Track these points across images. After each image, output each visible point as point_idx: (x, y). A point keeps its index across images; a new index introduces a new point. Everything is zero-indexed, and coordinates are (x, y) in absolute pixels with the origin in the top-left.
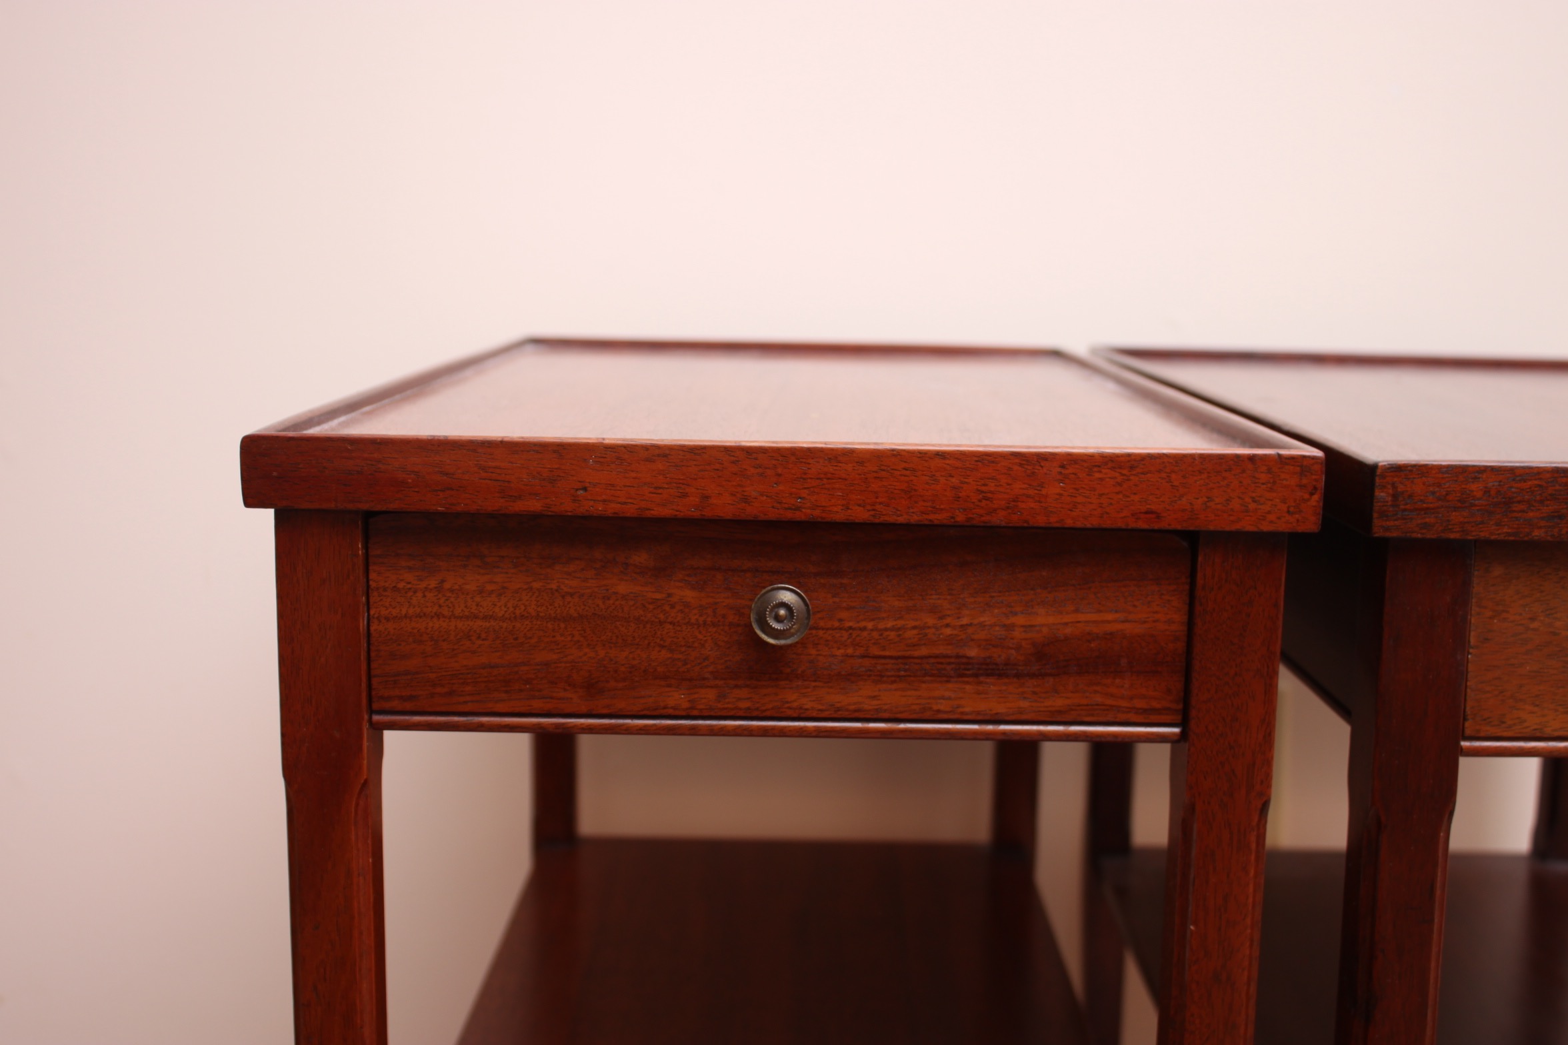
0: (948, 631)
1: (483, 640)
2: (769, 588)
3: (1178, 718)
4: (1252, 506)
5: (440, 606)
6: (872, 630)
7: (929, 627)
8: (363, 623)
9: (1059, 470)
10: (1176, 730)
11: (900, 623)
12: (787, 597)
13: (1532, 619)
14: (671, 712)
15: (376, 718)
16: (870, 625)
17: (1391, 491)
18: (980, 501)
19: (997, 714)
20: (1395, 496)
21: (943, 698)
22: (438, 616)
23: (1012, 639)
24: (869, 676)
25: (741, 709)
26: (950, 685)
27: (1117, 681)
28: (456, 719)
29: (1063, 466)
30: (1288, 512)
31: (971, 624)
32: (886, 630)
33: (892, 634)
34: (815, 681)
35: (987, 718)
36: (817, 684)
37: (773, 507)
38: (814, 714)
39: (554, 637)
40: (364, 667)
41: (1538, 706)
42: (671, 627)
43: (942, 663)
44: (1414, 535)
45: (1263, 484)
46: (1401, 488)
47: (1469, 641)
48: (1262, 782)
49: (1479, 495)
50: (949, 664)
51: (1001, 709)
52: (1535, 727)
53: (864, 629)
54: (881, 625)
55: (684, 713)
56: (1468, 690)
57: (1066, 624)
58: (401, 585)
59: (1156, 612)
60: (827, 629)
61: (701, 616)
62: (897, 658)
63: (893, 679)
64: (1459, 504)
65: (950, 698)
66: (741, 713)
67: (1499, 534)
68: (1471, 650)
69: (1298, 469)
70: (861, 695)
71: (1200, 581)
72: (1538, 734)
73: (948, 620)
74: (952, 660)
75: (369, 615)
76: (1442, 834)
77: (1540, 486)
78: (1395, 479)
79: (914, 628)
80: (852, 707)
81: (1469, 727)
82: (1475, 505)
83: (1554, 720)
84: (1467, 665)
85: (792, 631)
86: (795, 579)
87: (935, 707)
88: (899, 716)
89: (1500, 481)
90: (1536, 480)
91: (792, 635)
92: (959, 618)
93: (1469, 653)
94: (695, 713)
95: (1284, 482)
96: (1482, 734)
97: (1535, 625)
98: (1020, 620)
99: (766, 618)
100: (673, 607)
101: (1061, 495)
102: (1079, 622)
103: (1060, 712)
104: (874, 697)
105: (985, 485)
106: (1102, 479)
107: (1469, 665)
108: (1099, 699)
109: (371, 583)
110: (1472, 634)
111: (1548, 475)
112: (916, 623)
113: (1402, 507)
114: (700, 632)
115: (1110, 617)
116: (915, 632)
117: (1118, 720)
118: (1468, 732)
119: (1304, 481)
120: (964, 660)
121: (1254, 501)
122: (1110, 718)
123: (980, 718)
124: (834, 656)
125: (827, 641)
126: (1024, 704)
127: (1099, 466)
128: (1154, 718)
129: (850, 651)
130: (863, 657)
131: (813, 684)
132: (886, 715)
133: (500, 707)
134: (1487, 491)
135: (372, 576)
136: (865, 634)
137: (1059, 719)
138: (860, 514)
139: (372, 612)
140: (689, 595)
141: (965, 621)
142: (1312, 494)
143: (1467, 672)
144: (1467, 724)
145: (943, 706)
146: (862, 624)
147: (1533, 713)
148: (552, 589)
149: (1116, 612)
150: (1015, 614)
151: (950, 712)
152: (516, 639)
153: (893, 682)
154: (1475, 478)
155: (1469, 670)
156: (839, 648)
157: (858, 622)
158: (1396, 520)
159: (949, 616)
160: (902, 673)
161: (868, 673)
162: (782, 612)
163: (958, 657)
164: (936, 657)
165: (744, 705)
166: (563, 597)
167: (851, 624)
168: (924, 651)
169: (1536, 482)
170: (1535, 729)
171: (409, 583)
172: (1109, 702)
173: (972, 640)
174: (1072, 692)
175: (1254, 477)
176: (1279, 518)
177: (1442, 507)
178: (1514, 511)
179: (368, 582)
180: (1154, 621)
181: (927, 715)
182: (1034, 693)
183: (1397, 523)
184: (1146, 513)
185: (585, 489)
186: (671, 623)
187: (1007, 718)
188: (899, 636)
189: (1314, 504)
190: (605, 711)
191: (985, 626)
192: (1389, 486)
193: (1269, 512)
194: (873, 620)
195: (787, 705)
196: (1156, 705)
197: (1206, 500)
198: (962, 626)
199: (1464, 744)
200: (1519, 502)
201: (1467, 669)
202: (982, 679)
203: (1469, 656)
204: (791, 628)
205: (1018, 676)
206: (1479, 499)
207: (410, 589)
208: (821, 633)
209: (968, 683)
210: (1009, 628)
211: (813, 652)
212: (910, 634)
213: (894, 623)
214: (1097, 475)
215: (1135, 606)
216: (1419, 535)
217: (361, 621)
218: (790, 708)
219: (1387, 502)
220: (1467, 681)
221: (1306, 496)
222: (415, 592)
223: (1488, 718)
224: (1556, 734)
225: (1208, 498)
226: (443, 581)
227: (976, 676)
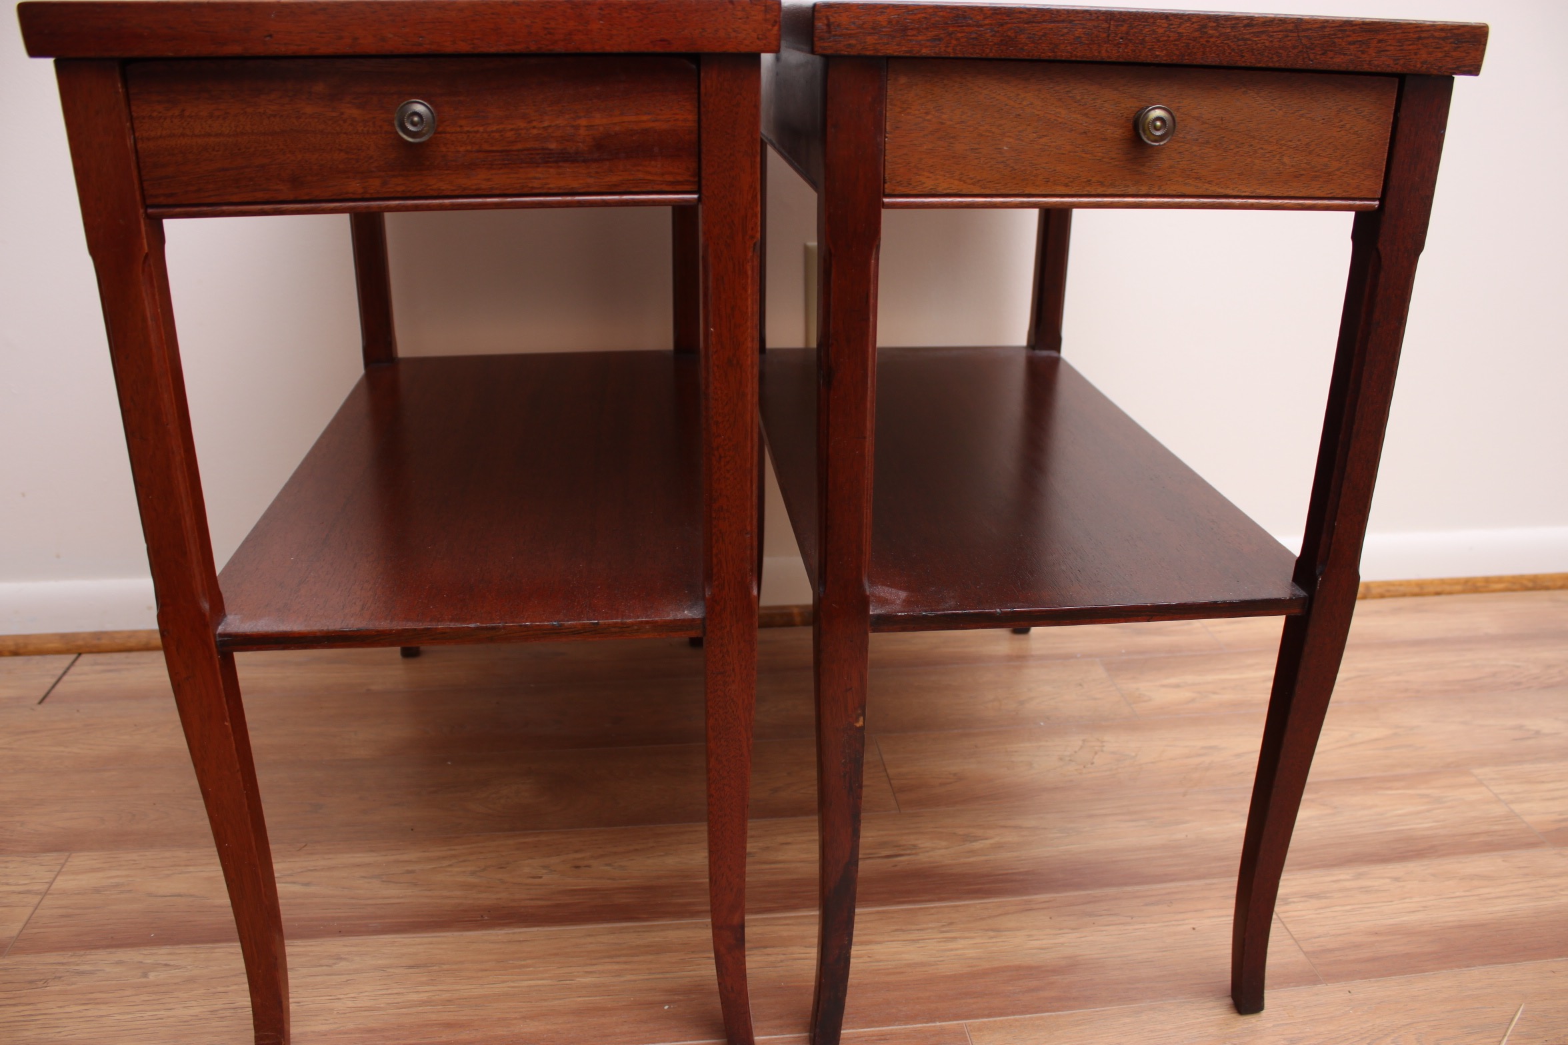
0: (535, 132)
1: (218, 151)
2: (405, 102)
3: (695, 188)
4: (733, 35)
5: (184, 128)
6: (483, 133)
7: (521, 129)
8: (130, 142)
9: (599, 11)
10: (696, 196)
11: (501, 127)
12: (419, 108)
13: (927, 113)
14: (351, 196)
15: (150, 211)
16: (481, 129)
17: (825, 22)
18: (546, 35)
19: (572, 188)
20: (828, 25)
21: (535, 178)
22: (183, 135)
23: (579, 135)
24: (484, 165)
25: (398, 192)
26: (539, 170)
27: (653, 163)
28: (205, 209)
29: (601, 9)
30: (758, 38)
31: (550, 126)
32: (492, 132)
33: (497, 135)
34: (447, 170)
35: (566, 191)
36: (448, 172)
37: (403, 44)
38: (449, 193)
39: (265, 147)
40: (135, 173)
41: (932, 173)
42: (345, 136)
43: (531, 154)
44: (843, 52)
45: (740, 19)
46: (832, 20)
47: (885, 128)
48: (752, 229)
49: (885, 24)
50: (538, 154)
51: (575, 185)
52: (932, 187)
53: (477, 132)
54: (489, 129)
55: (359, 197)
56: (886, 163)
57: (615, 124)
58: (155, 114)
59: (677, 114)
60: (452, 133)
61: (365, 127)
62: (502, 151)
63: (500, 166)
64: (872, 31)
65: (540, 179)
66: (399, 195)
67: (899, 52)
68: (887, 135)
69: (763, 8)
70: (479, 179)
71: (703, 90)
72: (933, 192)
73: (535, 124)
74: (539, 152)
75: (134, 137)
76: (873, 261)
77: (926, 18)
78: (828, 13)
79: (512, 130)
80: (474, 187)
81: (888, 188)
82: (883, 31)
83: (943, 182)
84: (885, 146)
85: (424, 132)
86: (427, 98)
87: (530, 185)
88: (506, 192)
89: (899, 15)
90: (922, 13)
91: (424, 135)
92: (541, 122)
93: (885, 137)
94: (368, 196)
95: (754, 17)
96: (896, 193)
97: (928, 117)
98: (583, 122)
99: (404, 123)
100: (345, 121)
101: (601, 29)
102: (624, 122)
103: (615, 185)
104: (488, 180)
105: (548, 23)
106: (628, 17)
107: (886, 145)
108: (641, 175)
109: (133, 114)
110: (888, 124)
111: (931, 11)
112: (513, 127)
113: (833, 33)
114: (365, 139)
115: (645, 118)
116: (513, 132)
117: (654, 190)
118: (887, 191)
119: (768, 16)
120: (547, 152)
121: (734, 31)
122: (649, 189)
123: (561, 191)
124: (458, 152)
125: (453, 141)
126: (591, 181)
127: (626, 8)
128: (679, 188)
129: (469, 148)
130: (478, 151)
131: (446, 172)
132: (497, 192)
133: (235, 199)
134: (890, 22)
135: (134, 108)
136: (478, 135)
137: (615, 190)
138: (464, 47)
139: (137, 134)
140: (355, 112)
141: (546, 124)
142: (773, 26)
143: (885, 150)
144: (886, 186)
145: (536, 184)
146: (476, 129)
147: (929, 177)
148: (260, 113)
149: (649, 114)
150: (580, 118)
151: (540, 188)
152: (239, 149)
153: (500, 168)
154: (882, 12)
155: (887, 148)
156: (461, 146)
157: (473, 127)
158: (830, 42)
159: (534, 120)
160: (506, 162)
161: (483, 163)
162: (416, 119)
163: (543, 149)
164: (528, 150)
165: (400, 189)
166: (269, 118)
167: (468, 129)
168: (519, 146)
169: (923, 15)
170: (931, 189)
171: (160, 113)
172: (649, 177)
173: (552, 137)
174: (623, 171)
175: (733, 14)
176: (752, 43)
177: (860, 33)
178: (908, 36)
179: (130, 112)
180: (675, 120)
181: (526, 191)
182: (597, 173)
183: (830, 44)
184: (661, 41)
185: (271, 36)
186: (345, 133)
187: (579, 191)
188: (501, 136)
189: (776, 33)
190: (306, 198)
191: (560, 127)
192: (824, 19)
193: (745, 39)
194: (483, 125)
195: (429, 188)
196: (680, 178)
197: (701, 30)
198: (544, 127)
199: (886, 200)
200: (912, 29)
201: (885, 148)
202: (561, 164)
203: (886, 139)
204: (422, 130)
205: (584, 161)
206: (884, 27)
207: (161, 117)
208: (448, 136)
209: (551, 167)
210: (577, 127)
211: (444, 149)
212: (509, 134)
213: (498, 127)
214: (625, 15)
215: (661, 110)
216: (846, 53)
217: (128, 141)
218: (431, 189)
219: (823, 29)
220: (885, 156)
221: (770, 27)
222: (165, 119)
223: (901, 181)
224: (945, 192)
225: (703, 29)
226: (183, 110)
227: (556, 162)
